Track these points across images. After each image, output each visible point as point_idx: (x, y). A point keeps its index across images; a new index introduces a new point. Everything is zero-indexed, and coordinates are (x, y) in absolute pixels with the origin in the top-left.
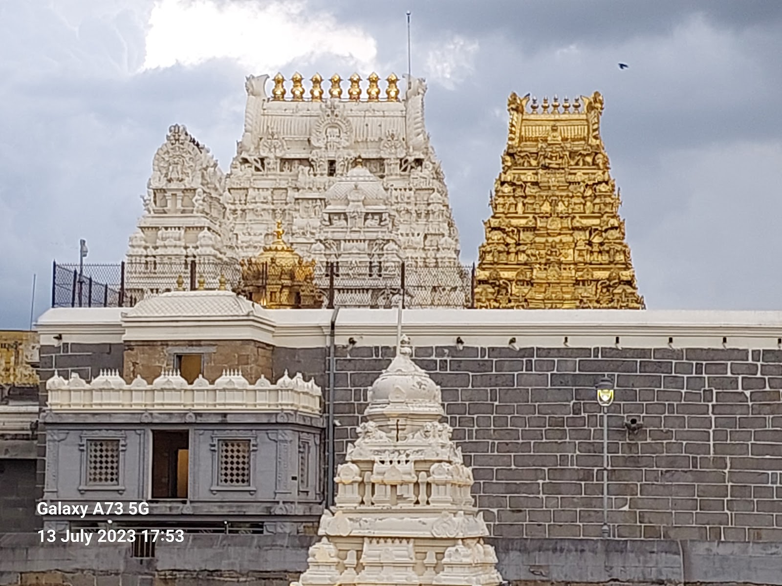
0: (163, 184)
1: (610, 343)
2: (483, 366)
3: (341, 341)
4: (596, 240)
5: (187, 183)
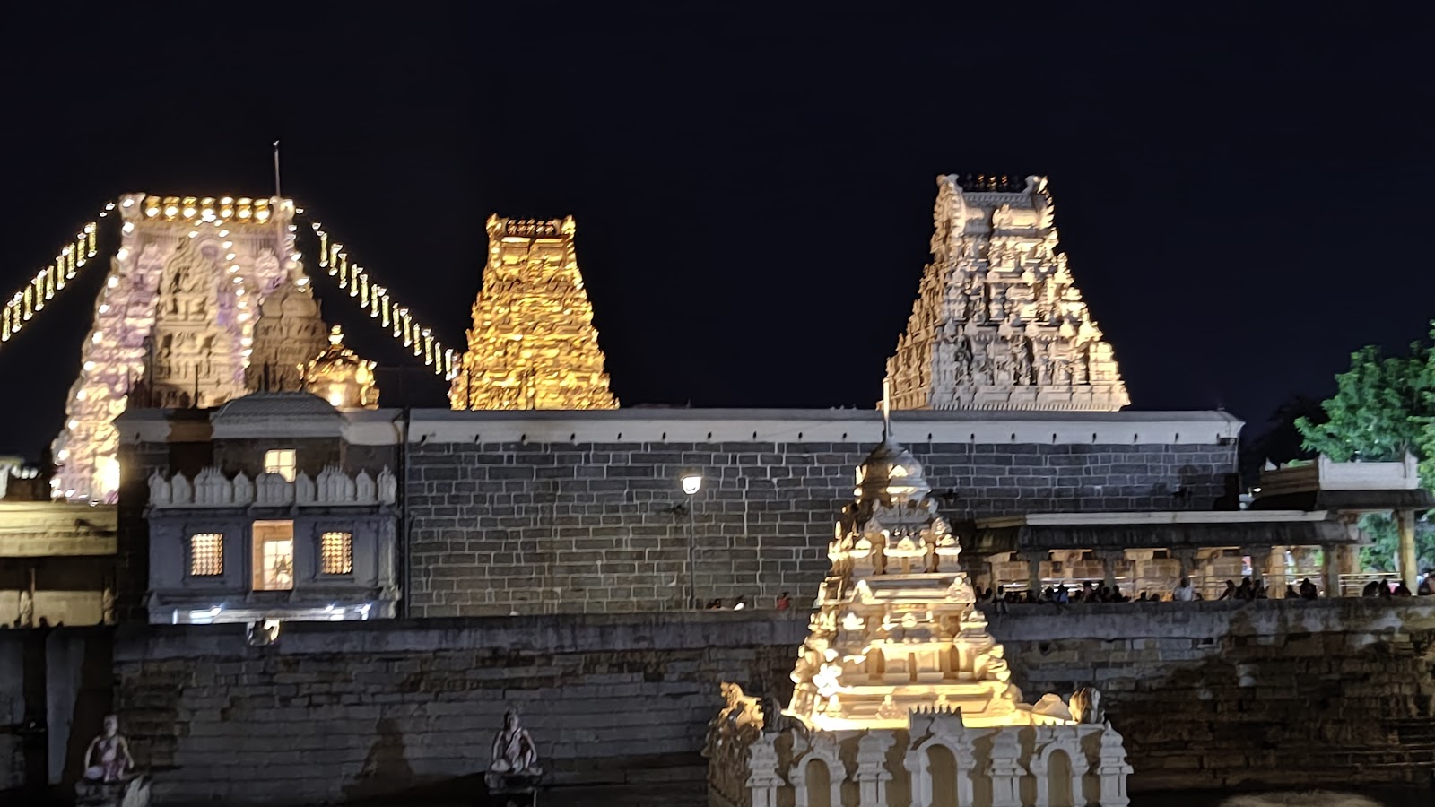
1: (658, 439)
2: (547, 460)
3: (415, 438)
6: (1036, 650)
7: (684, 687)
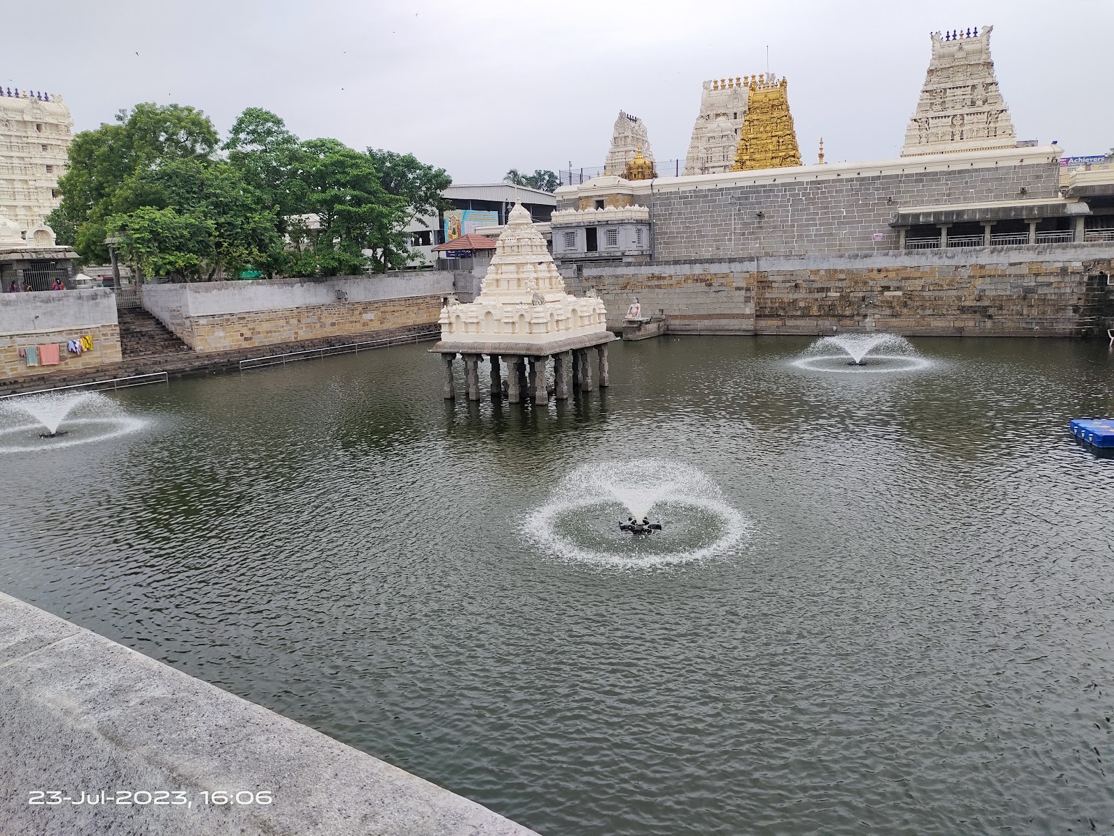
0: (617, 136)
1: (751, 183)
2: (706, 196)
3: (655, 191)
4: (781, 140)
5: (626, 134)
6: (875, 272)
7: (721, 288)
